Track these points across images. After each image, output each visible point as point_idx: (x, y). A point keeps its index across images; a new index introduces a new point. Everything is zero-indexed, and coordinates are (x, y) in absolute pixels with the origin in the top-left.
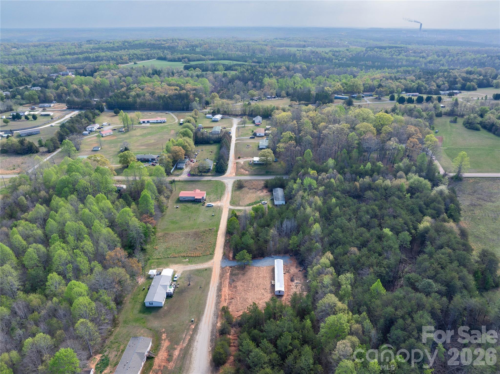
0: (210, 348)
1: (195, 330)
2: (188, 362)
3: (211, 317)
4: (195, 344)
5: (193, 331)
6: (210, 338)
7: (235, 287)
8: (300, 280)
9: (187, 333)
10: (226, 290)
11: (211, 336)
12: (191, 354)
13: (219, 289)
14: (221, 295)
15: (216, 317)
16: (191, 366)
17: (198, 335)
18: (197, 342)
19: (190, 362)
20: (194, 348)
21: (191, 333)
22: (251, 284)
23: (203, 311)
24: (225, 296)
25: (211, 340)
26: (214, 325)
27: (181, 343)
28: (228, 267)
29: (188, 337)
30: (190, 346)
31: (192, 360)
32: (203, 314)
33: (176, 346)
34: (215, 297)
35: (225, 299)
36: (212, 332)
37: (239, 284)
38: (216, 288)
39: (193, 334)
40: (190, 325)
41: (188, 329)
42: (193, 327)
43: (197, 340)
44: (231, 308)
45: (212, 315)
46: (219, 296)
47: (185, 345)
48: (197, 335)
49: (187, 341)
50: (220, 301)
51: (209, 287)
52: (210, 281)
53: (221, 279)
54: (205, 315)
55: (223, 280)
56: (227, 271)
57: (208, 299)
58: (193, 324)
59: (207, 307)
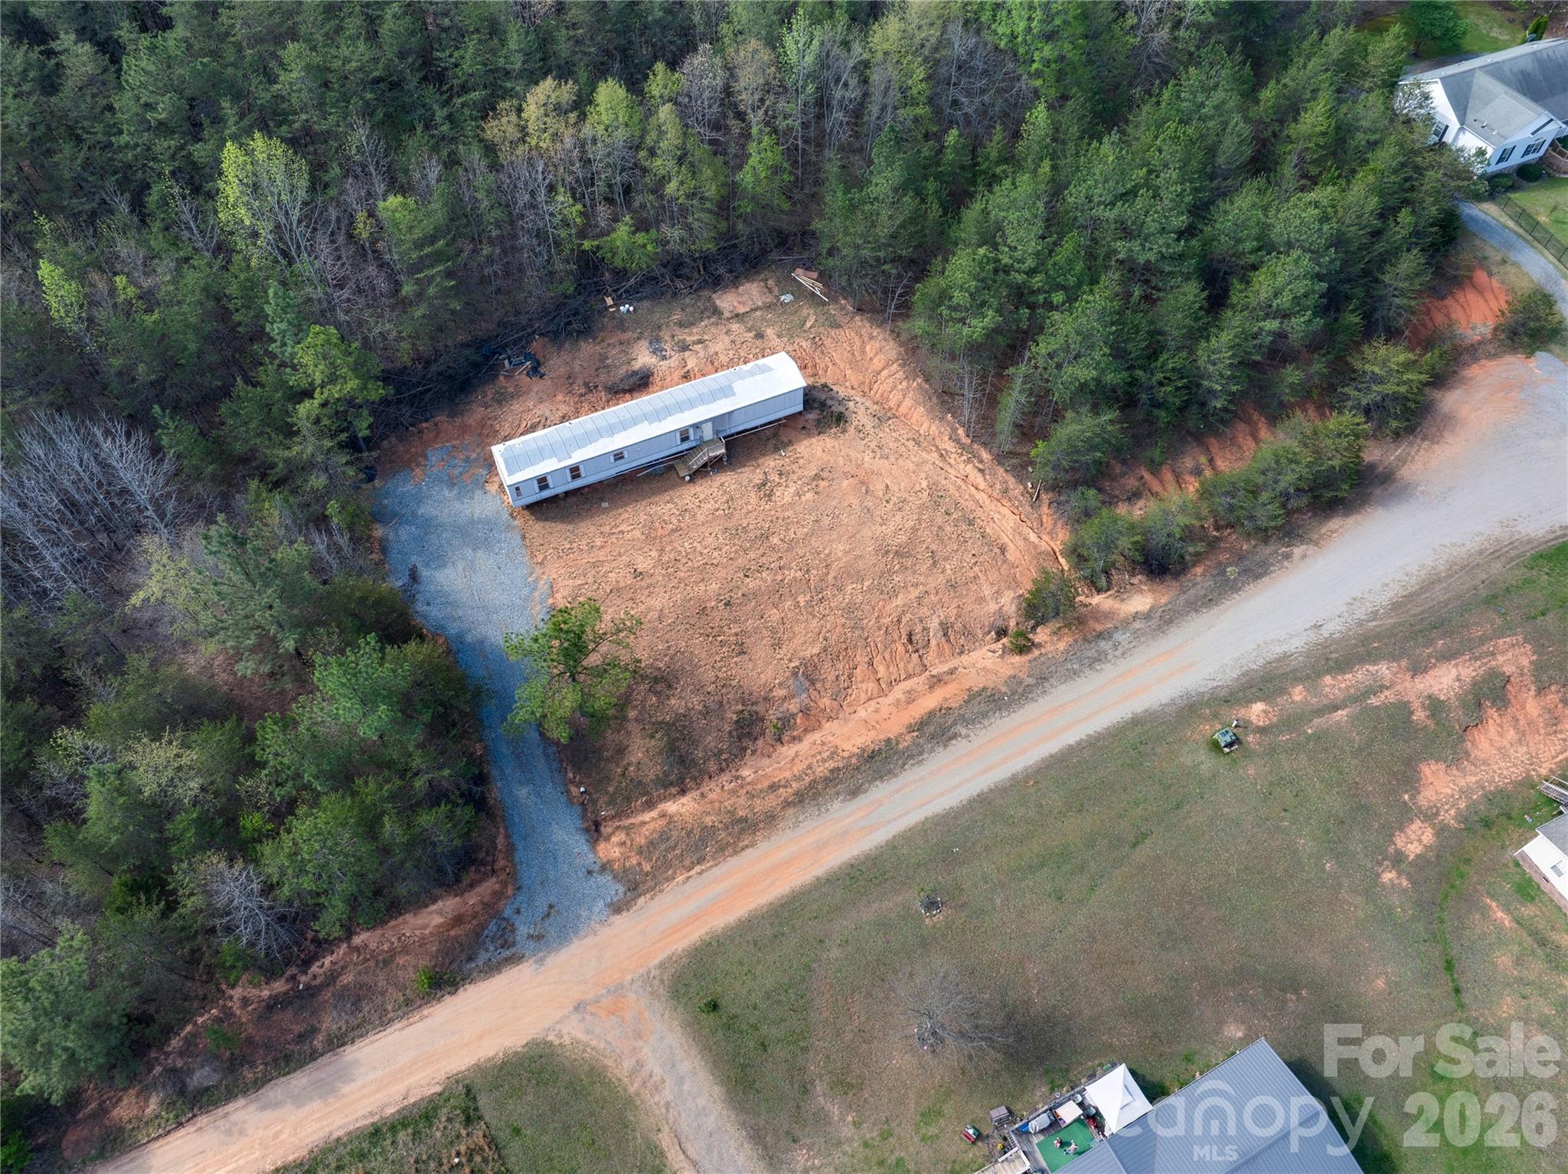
0: (1297, 551)
1: (1267, 685)
2: (1439, 594)
3: (1123, 665)
4: (1333, 628)
5: (1282, 691)
6: (1251, 588)
7: (808, 674)
8: (630, 344)
9: (1319, 712)
11: (1234, 587)
12: (1396, 606)
13: (880, 762)
15: (1103, 645)
16: (1442, 568)
17: (1278, 650)
18: (1318, 627)
19: (1430, 583)
20: (1360, 614)
21: (1298, 694)
22: (751, 584)
23: (1116, 733)
24: (911, 698)
25: (1258, 577)
26: (1163, 620)
27: (1388, 697)
28: (611, 849)
29: (1333, 685)
30: (1365, 640)
31: (1413, 584)
32: (1135, 722)
33: (1420, 715)
34: (958, 747)
35: (937, 681)
36: (1209, 601)
38: (880, 791)
39: (1297, 680)
40: (1262, 730)
41: (1292, 721)
42: (1257, 712)
43: (1312, 637)
44: (993, 607)
45: (1108, 671)
47: (1384, 670)
48: (1286, 656)
49: (1360, 676)
50: (972, 696)
51: (892, 846)
52: (831, 880)
53: (771, 819)
54: (1139, 704)
55: (772, 801)
56: (662, 822)
57: (1001, 774)
58: (1244, 725)
59: (1072, 737)
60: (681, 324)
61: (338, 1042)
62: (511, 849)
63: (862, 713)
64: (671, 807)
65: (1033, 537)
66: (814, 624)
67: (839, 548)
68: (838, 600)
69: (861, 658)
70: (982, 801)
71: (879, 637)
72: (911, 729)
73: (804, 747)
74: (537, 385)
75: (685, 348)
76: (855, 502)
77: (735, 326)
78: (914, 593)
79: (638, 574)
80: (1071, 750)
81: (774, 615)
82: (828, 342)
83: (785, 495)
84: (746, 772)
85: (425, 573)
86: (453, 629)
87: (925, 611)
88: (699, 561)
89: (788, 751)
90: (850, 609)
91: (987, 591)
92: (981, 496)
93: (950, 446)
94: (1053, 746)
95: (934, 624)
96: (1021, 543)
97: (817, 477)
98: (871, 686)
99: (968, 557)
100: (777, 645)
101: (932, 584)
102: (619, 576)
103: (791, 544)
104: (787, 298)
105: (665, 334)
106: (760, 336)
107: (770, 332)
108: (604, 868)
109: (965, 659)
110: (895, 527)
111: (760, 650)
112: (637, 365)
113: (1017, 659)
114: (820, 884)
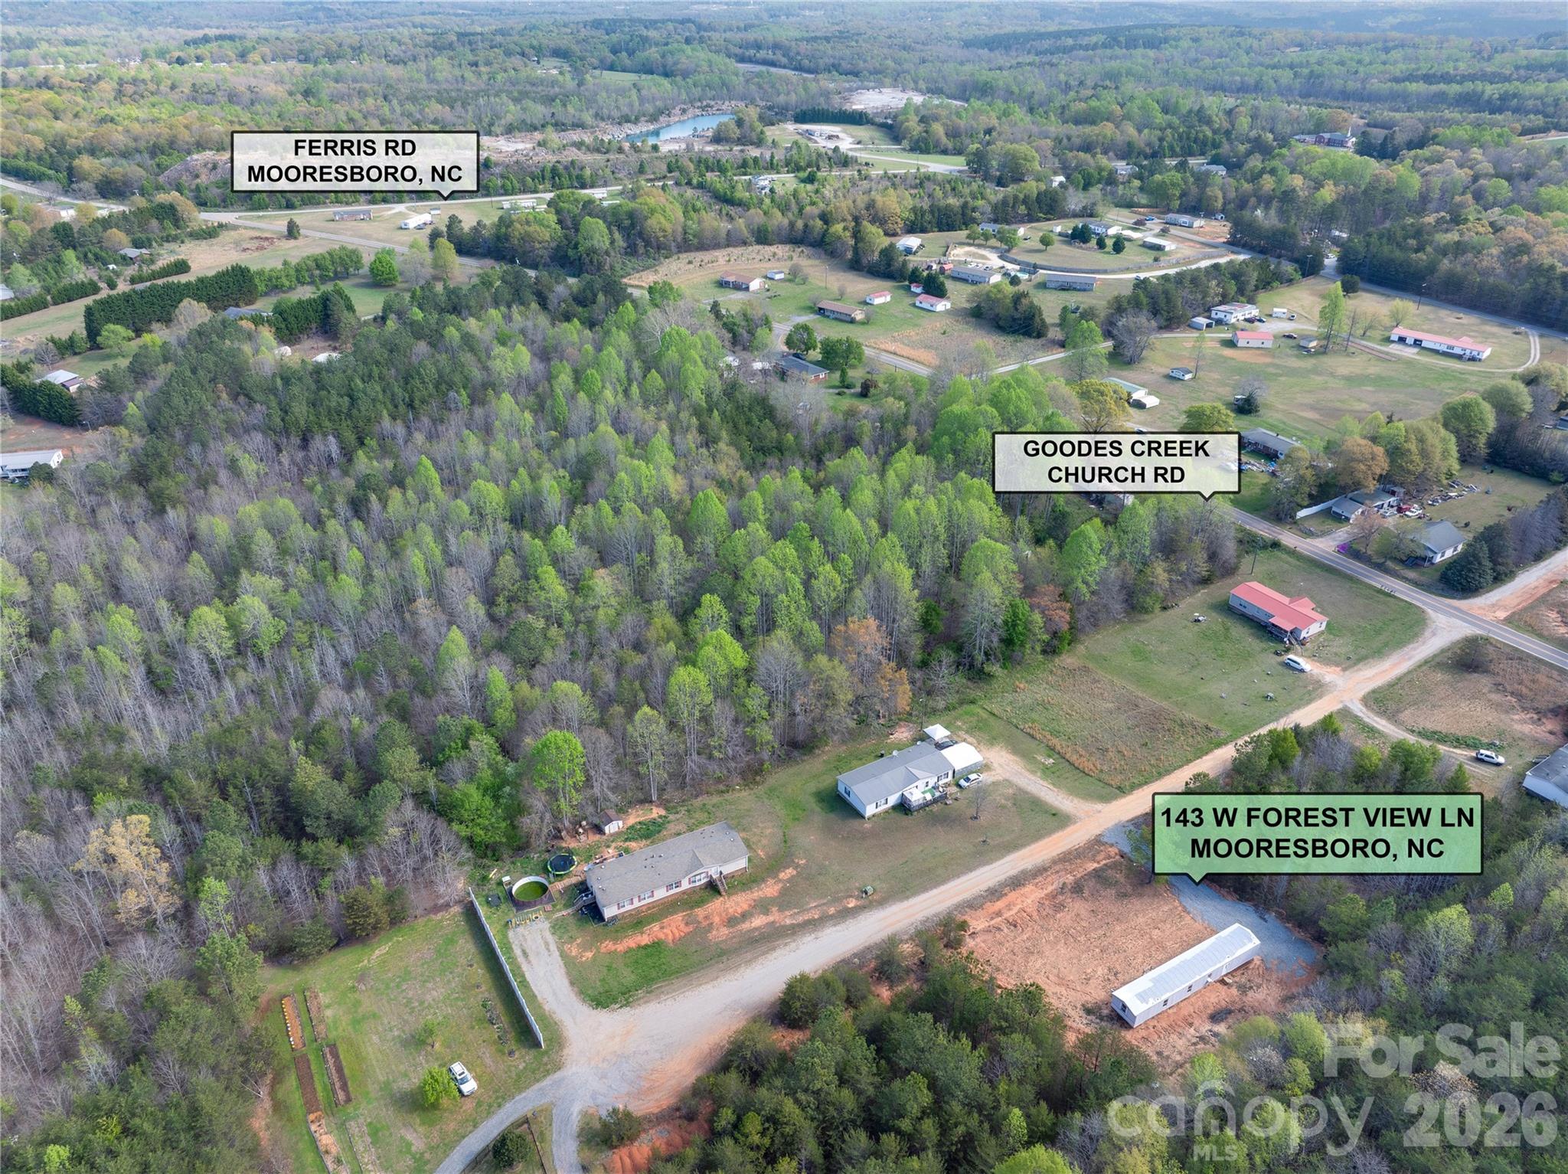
0: (819, 975)
1: (845, 914)
2: (749, 956)
3: (913, 920)
4: (808, 938)
5: (839, 912)
6: (848, 955)
7: (1060, 907)
9: (824, 904)
10: (1030, 896)
11: (855, 955)
12: (774, 949)
13: (1016, 882)
14: (1003, 895)
16: (742, 969)
17: (838, 928)
18: (816, 938)
19: (749, 962)
20: (793, 945)
21: (831, 911)
22: (1101, 932)
23: (915, 893)
24: (1009, 907)
25: (843, 961)
26: (892, 941)
27: (788, 913)
28: (1113, 851)
29: (814, 914)
30: (794, 934)
31: (761, 960)
32: (907, 898)
33: (775, 909)
34: (984, 887)
35: (999, 914)
36: (869, 948)
37: (1079, 907)
38: (1013, 872)
39: (831, 916)
40: (849, 896)
41: (836, 900)
42: (851, 904)
43: (820, 934)
44: (977, 940)
45: (920, 917)
46: (994, 894)
47: (788, 922)
48: (834, 925)
49: (800, 919)
50: (981, 907)
51: (1003, 856)
52: (1023, 846)
53: (1054, 862)
54: (906, 904)
55: (1057, 868)
56: (1099, 858)
57: (963, 879)
58: (857, 898)
59: (935, 892)
63: (1029, 901)
64: (1096, 865)
72: (1006, 895)
73: (1051, 888)
89: (1057, 886)
90: (1048, 930)
91: (983, 945)
94: (943, 888)
95: (1006, 930)
98: (1028, 910)
99: (996, 955)
100: (1078, 915)
101: (1011, 944)
102: (1166, 927)
103: (1088, 949)
109: (987, 924)
110: (1038, 961)
114: (1029, 844)
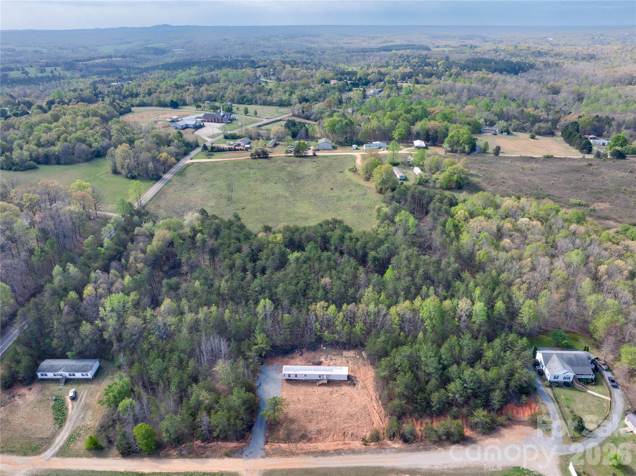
0: (440, 449)
2: (468, 471)
3: (384, 456)
4: (437, 468)
6: (423, 452)
7: (319, 432)
8: (321, 355)
11: (419, 450)
12: (455, 469)
13: (324, 453)
14: (336, 450)
15: (383, 450)
16: (473, 466)
17: (420, 467)
18: (433, 466)
20: (445, 467)
22: (319, 410)
23: (374, 468)
24: (338, 445)
25: (426, 450)
26: (400, 451)
28: (267, 447)
31: (463, 466)
32: (379, 467)
34: (341, 457)
35: (345, 444)
36: (412, 451)
37: (312, 427)
38: (321, 458)
43: (430, 467)
44: (364, 434)
45: (380, 455)
48: (421, 469)
50: (350, 449)
51: (317, 469)
52: (302, 470)
53: (298, 454)
54: (382, 465)
55: (300, 452)
57: (345, 465)
59: (364, 465)
60: (333, 355)
61: (207, 457)
62: (251, 439)
63: (327, 444)
64: (282, 445)
65: (381, 423)
66: (327, 422)
67: (339, 410)
68: (334, 420)
69: (332, 433)
70: (339, 469)
71: (338, 430)
72: (334, 450)
73: (311, 445)
74: (300, 357)
75: (331, 360)
76: (348, 402)
77: (344, 359)
78: (350, 425)
79: (299, 400)
80: (362, 467)
81: (320, 418)
82: (361, 368)
83: (335, 396)
84: (298, 445)
85: (262, 385)
86: (262, 397)
87: (350, 429)
88: (311, 402)
89: (308, 444)
90: (335, 423)
91: (365, 430)
92: (374, 411)
93: (374, 398)
94: (359, 465)
95: (350, 432)
96: (378, 424)
97: (343, 394)
98: (331, 439)
99: (365, 422)
100: (317, 424)
101: (354, 424)
102: (295, 399)
103: (330, 405)
104: (358, 357)
105: (329, 356)
106: (348, 362)
107: (350, 362)
108: (264, 450)
109: (353, 442)
110: (353, 410)
111: (314, 423)
112: (320, 360)
113: (363, 446)
114: (299, 469)
